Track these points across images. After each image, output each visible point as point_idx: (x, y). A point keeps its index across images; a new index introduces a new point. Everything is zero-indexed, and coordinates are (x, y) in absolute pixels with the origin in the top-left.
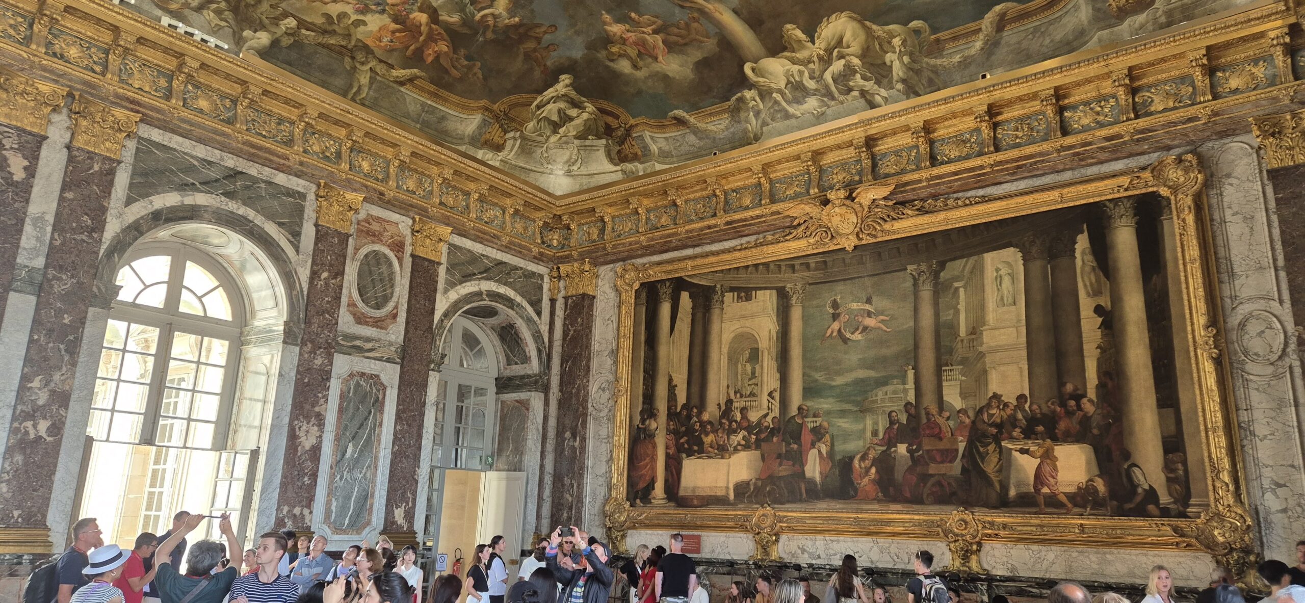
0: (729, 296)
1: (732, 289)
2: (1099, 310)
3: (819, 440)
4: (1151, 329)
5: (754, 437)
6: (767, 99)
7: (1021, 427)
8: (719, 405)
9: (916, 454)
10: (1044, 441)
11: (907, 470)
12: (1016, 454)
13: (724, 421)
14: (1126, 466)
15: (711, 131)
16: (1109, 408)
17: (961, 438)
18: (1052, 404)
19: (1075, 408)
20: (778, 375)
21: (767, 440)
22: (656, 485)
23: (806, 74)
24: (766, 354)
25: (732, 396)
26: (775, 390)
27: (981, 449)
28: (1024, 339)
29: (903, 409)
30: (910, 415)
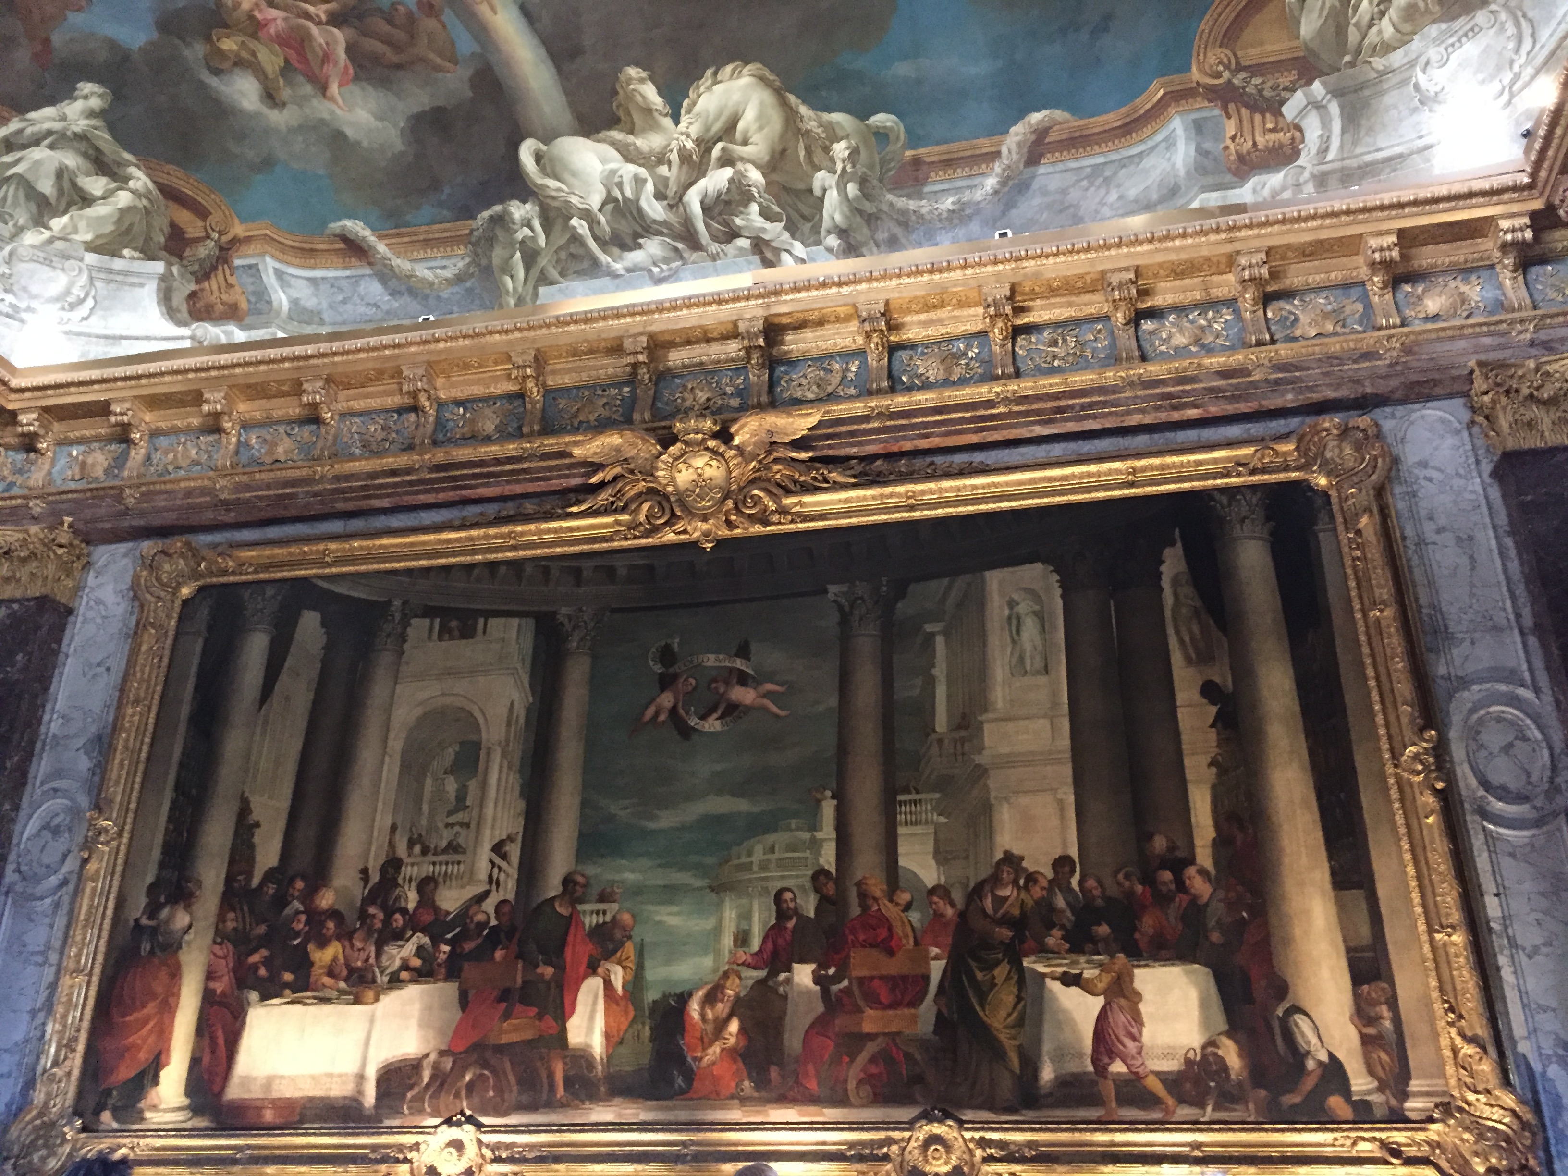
0: (419, 626)
1: (429, 612)
2: (1209, 691)
3: (608, 955)
4: (1310, 733)
5: (446, 948)
6: (557, 228)
7: (1063, 927)
8: (365, 872)
9: (835, 988)
10: (1112, 956)
11: (812, 1026)
12: (1055, 986)
13: (372, 910)
14: (1280, 1012)
15: (423, 280)
16: (1240, 888)
17: (934, 951)
18: (1127, 877)
19: (1173, 887)
20: (521, 805)
21: (482, 954)
22: (164, 1074)
23: (650, 187)
24: (497, 757)
25: (402, 850)
26: (510, 839)
27: (979, 976)
28: (1065, 742)
29: (808, 885)
30: (824, 901)
